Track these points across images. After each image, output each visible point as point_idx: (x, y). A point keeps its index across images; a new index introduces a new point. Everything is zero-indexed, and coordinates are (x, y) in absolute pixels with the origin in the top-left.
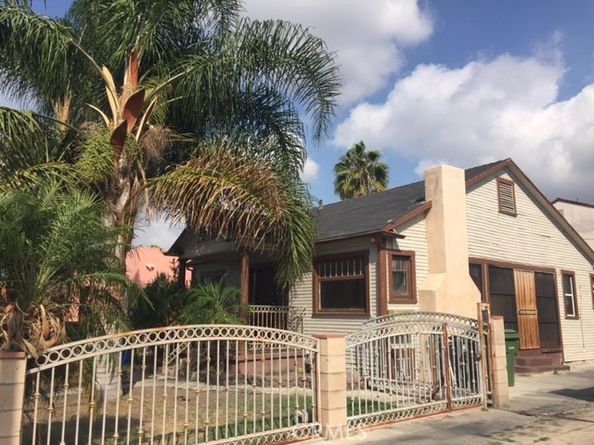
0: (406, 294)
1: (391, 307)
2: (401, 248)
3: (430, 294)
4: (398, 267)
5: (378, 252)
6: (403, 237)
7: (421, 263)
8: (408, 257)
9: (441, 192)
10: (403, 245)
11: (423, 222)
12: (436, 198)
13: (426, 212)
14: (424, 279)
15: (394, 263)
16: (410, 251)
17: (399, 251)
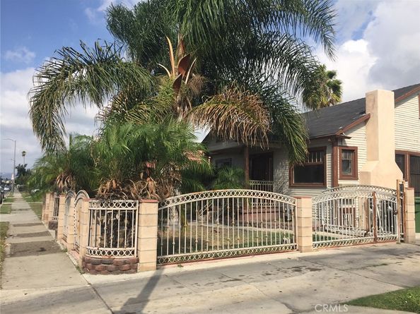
0: (351, 174)
1: (340, 182)
2: (348, 145)
3: (367, 174)
4: (346, 157)
5: (333, 147)
6: (349, 138)
7: (361, 155)
8: (353, 151)
9: (377, 107)
10: (349, 143)
11: (364, 128)
12: (373, 111)
13: (366, 121)
14: (363, 164)
15: (343, 155)
16: (354, 147)
17: (347, 147)
